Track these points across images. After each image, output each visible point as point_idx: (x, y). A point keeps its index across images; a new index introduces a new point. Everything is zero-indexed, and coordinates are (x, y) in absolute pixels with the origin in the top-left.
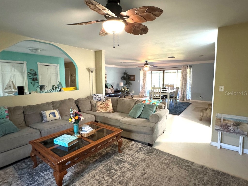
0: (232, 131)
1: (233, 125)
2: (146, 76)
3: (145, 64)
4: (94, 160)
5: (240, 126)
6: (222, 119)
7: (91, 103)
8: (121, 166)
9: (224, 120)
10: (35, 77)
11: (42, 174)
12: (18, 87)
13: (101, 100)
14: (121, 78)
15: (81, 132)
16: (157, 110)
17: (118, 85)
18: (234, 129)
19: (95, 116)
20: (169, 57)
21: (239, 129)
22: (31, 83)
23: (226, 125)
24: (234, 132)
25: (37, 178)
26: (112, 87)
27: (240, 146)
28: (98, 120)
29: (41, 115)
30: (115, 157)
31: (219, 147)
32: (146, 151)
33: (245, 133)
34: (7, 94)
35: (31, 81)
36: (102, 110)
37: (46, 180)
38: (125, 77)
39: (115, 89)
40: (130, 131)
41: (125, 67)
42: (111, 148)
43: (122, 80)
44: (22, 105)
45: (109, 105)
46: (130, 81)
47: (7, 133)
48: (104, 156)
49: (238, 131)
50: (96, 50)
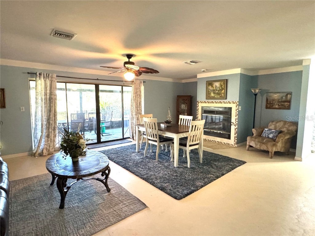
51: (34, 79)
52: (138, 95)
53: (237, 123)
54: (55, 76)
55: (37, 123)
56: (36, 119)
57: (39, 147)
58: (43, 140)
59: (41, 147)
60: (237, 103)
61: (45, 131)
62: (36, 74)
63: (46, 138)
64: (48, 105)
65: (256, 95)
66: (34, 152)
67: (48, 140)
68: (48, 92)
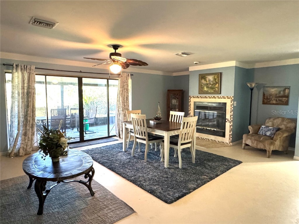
51: (11, 71)
52: (124, 90)
53: (232, 119)
54: (33, 67)
55: (13, 120)
56: (12, 116)
57: (15, 146)
58: (20, 138)
59: (17, 147)
60: (232, 98)
61: (21, 129)
62: (12, 65)
63: (23, 137)
64: (26, 100)
65: (252, 89)
66: (10, 152)
67: (25, 138)
68: (26, 85)
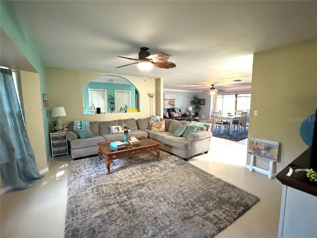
0: (263, 155)
1: (264, 149)
2: (216, 100)
3: (211, 89)
4: (137, 162)
5: (271, 150)
6: (255, 143)
7: (148, 123)
8: (153, 168)
9: (257, 144)
10: (113, 101)
11: (103, 164)
12: (97, 108)
13: (157, 121)
14: (191, 103)
15: (130, 141)
16: (198, 131)
17: (187, 109)
18: (265, 154)
19: (149, 133)
20: (234, 81)
21: (269, 154)
22: (110, 106)
23: (258, 149)
24: (265, 156)
25: (99, 165)
26: (180, 111)
27: (269, 170)
28: (150, 137)
29: (110, 129)
30: (152, 163)
31: (251, 170)
32: (179, 163)
33: (275, 158)
34: (90, 113)
35: (109, 104)
36: (156, 130)
37: (104, 167)
38: (195, 101)
39: (183, 113)
40: (170, 147)
41: (195, 92)
42: (153, 157)
43: (191, 104)
44: (99, 121)
45: (162, 126)
46: (200, 106)
47: (87, 137)
48: (145, 161)
49: (268, 155)
50: (156, 78)
